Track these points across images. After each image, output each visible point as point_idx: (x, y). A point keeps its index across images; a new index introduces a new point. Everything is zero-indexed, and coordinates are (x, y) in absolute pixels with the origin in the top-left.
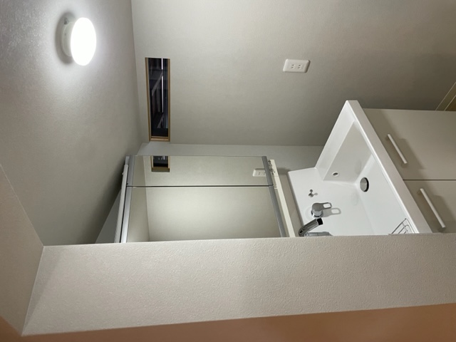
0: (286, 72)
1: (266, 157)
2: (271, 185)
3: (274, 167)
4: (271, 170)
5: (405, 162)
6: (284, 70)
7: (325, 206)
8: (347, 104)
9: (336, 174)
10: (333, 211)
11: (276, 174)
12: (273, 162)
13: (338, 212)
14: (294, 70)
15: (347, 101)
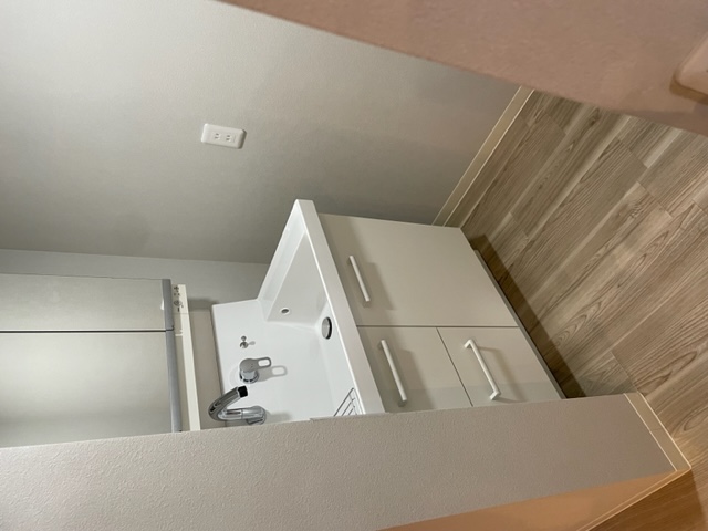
0: (206, 143)
1: (169, 281)
2: (172, 330)
3: (183, 299)
4: (177, 303)
5: (367, 299)
6: (203, 140)
7: (261, 363)
8: (297, 205)
9: (285, 311)
10: (275, 371)
11: (184, 310)
12: (182, 290)
13: (281, 371)
14: (219, 141)
15: (297, 201)
